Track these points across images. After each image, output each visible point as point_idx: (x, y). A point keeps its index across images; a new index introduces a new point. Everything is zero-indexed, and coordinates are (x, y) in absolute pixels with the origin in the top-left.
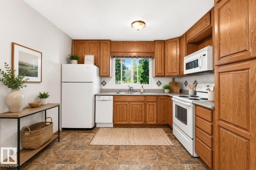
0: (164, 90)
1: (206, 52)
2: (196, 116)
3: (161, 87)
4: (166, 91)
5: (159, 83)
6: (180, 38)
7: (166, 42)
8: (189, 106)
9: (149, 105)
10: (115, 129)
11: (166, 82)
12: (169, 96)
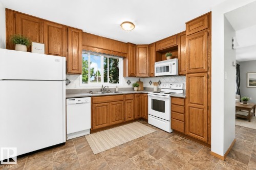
0: (133, 88)
1: (175, 62)
2: (172, 104)
3: (131, 86)
4: (136, 89)
5: (129, 82)
6: (150, 46)
7: (138, 47)
8: (168, 98)
9: (127, 103)
10: (92, 135)
11: (134, 81)
12: (142, 93)
